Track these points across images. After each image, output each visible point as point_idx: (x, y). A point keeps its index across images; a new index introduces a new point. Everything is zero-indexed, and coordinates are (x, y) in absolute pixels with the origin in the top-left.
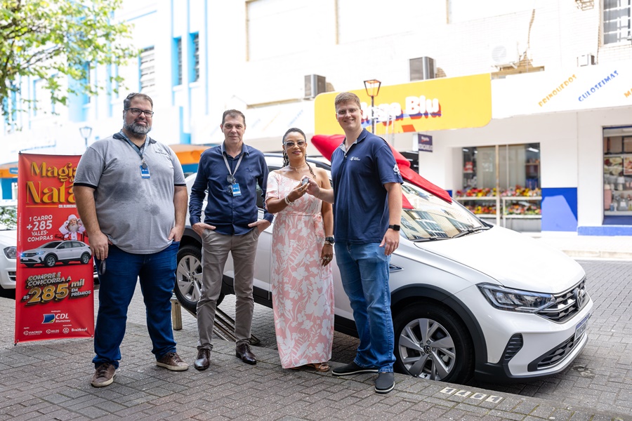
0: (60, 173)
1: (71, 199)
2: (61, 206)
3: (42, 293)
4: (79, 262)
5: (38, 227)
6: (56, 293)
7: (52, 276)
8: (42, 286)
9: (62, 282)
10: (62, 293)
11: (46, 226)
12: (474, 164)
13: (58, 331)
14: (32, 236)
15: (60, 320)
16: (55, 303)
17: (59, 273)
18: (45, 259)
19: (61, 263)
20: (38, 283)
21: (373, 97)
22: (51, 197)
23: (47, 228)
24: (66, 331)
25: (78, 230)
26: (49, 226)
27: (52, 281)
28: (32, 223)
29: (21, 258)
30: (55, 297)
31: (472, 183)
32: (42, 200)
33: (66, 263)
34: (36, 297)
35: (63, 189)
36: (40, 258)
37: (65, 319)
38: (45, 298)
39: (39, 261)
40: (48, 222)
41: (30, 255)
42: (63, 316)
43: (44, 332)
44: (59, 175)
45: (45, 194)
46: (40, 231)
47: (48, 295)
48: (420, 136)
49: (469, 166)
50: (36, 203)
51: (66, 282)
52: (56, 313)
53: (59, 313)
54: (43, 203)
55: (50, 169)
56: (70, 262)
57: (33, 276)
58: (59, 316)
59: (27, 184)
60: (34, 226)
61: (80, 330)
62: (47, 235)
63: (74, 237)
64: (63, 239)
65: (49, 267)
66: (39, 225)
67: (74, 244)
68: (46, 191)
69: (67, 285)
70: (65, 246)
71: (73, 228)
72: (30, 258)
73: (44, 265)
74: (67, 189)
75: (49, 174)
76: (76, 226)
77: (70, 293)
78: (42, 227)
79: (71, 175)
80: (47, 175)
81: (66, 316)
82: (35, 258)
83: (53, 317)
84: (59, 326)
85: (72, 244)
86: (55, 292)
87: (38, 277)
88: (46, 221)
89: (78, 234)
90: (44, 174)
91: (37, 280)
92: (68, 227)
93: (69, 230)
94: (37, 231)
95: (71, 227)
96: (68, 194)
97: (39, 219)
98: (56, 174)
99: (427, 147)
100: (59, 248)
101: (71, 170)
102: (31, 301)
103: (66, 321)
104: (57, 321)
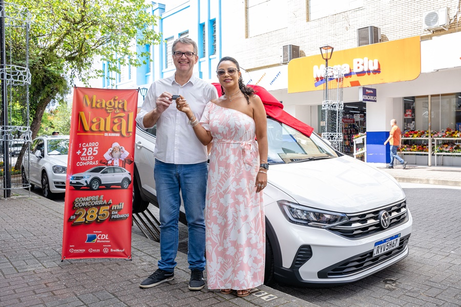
0: (107, 104)
1: (115, 128)
2: (106, 134)
3: (87, 214)
4: (120, 187)
5: (86, 153)
6: (98, 215)
7: (95, 199)
8: (87, 208)
9: (104, 205)
10: (104, 215)
11: (93, 152)
12: (413, 111)
13: (98, 250)
14: (80, 161)
15: (101, 240)
16: (97, 223)
17: (102, 197)
18: (90, 182)
19: (104, 187)
20: (83, 204)
21: (327, 60)
22: (98, 126)
23: (94, 154)
24: (106, 251)
25: (120, 157)
26: (95, 152)
27: (96, 203)
28: (81, 149)
29: (71, 181)
30: (97, 218)
31: (411, 126)
32: (90, 129)
33: (108, 187)
34: (81, 217)
35: (109, 119)
36: (86, 182)
37: (105, 240)
38: (89, 219)
39: (85, 184)
40: (95, 148)
41: (78, 178)
42: (103, 237)
43: (87, 250)
44: (106, 106)
45: (94, 123)
46: (88, 156)
47: (92, 216)
48: (364, 89)
49: (409, 113)
50: (86, 132)
51: (108, 204)
52: (98, 234)
53: (100, 233)
54: (92, 131)
55: (99, 101)
56: (112, 187)
57: (79, 197)
58: (100, 237)
59: (79, 114)
60: (83, 151)
61: (118, 250)
62: (93, 161)
63: (117, 163)
64: (107, 164)
65: (93, 190)
66: (87, 151)
67: (116, 170)
68: (94, 120)
69: (108, 207)
70: (109, 172)
71: (116, 154)
72: (78, 181)
73: (89, 187)
74: (113, 119)
75: (98, 106)
76: (118, 153)
77: (111, 215)
78: (90, 153)
79: (116, 106)
80: (96, 106)
81: (106, 237)
82: (82, 181)
83: (94, 237)
84: (100, 246)
85: (114, 170)
86: (98, 213)
87: (84, 199)
88: (93, 147)
89: (120, 161)
90: (94, 106)
91: (83, 202)
92: (111, 154)
93: (112, 156)
94: (85, 157)
95: (114, 154)
96: (113, 123)
97: (87, 145)
98: (104, 106)
99: (371, 98)
100: (104, 173)
101: (117, 102)
102: (76, 221)
103: (106, 241)
104: (98, 241)
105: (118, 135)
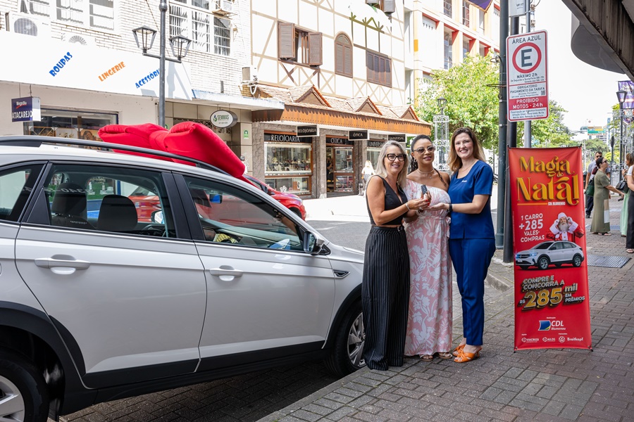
0: (547, 168)
1: (559, 196)
2: (550, 204)
3: (537, 298)
4: (572, 265)
5: (530, 227)
6: (550, 298)
7: (546, 280)
8: (537, 290)
9: (556, 286)
10: (556, 298)
11: (538, 226)
13: (554, 339)
14: (524, 236)
15: (555, 327)
16: (550, 309)
17: (552, 276)
18: (538, 261)
19: (554, 265)
20: (533, 286)
22: (540, 194)
23: (539, 228)
24: (562, 340)
25: (568, 229)
26: (540, 225)
27: (546, 285)
28: (524, 222)
29: (516, 259)
30: (550, 302)
32: (532, 197)
33: (558, 265)
34: (532, 301)
35: (551, 184)
36: (533, 260)
37: (560, 327)
38: (540, 303)
39: (533, 264)
40: (539, 220)
41: (524, 256)
42: (558, 323)
43: (541, 339)
44: (546, 170)
45: (535, 191)
46: (532, 230)
47: (543, 300)
50: (527, 201)
51: (560, 286)
52: (552, 320)
53: (554, 320)
54: (534, 200)
55: (537, 163)
56: (563, 265)
57: (528, 278)
58: (554, 324)
59: (517, 180)
60: (526, 225)
61: (576, 339)
62: (538, 235)
63: (565, 237)
64: (554, 239)
65: (542, 269)
66: (531, 224)
67: (565, 245)
68: (535, 187)
69: (560, 289)
70: (557, 247)
71: (563, 227)
72: (524, 259)
73: (537, 267)
74: (555, 185)
75: (537, 169)
76: (566, 225)
77: (564, 298)
78: (534, 226)
79: (558, 169)
80: (535, 170)
81: (561, 323)
82: (529, 260)
83: (548, 324)
84: (554, 334)
85: (563, 245)
86: (549, 296)
87: (533, 280)
88: (537, 220)
89: (569, 234)
90: (532, 169)
91: (532, 283)
92: (558, 226)
93: (559, 229)
94: (529, 231)
95: (561, 227)
96: (556, 190)
97: (530, 218)
98: (543, 169)
100: (551, 249)
101: (558, 164)
102: (527, 306)
103: (561, 329)
104: (552, 329)
105: (563, 203)
